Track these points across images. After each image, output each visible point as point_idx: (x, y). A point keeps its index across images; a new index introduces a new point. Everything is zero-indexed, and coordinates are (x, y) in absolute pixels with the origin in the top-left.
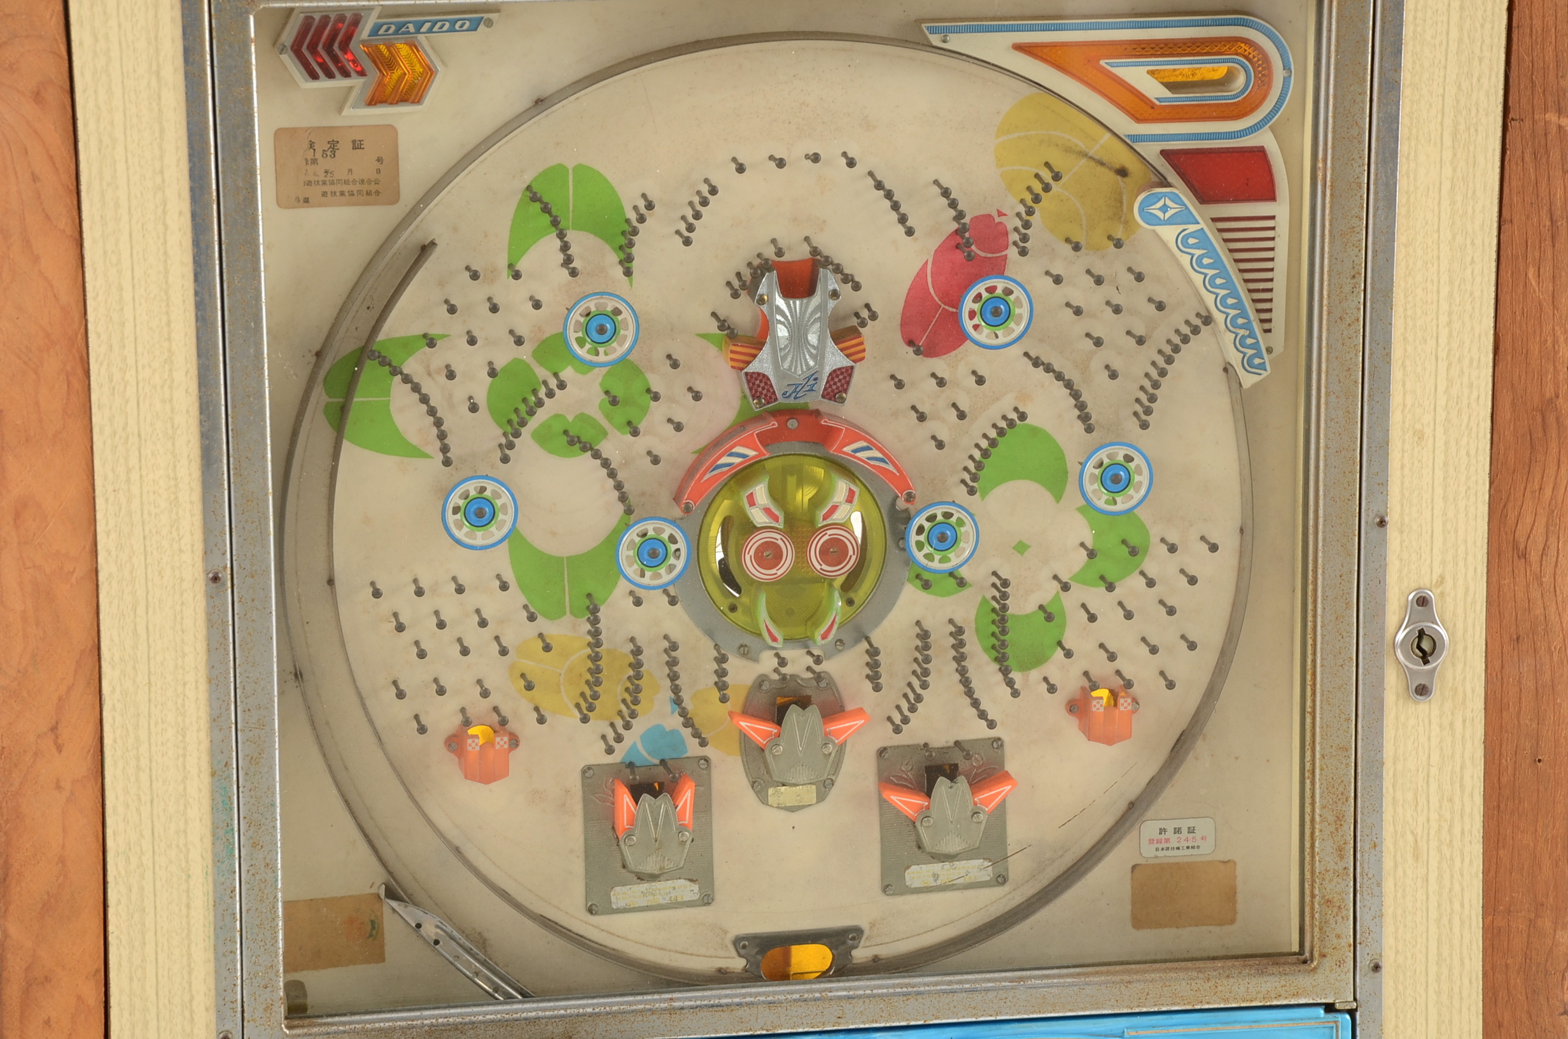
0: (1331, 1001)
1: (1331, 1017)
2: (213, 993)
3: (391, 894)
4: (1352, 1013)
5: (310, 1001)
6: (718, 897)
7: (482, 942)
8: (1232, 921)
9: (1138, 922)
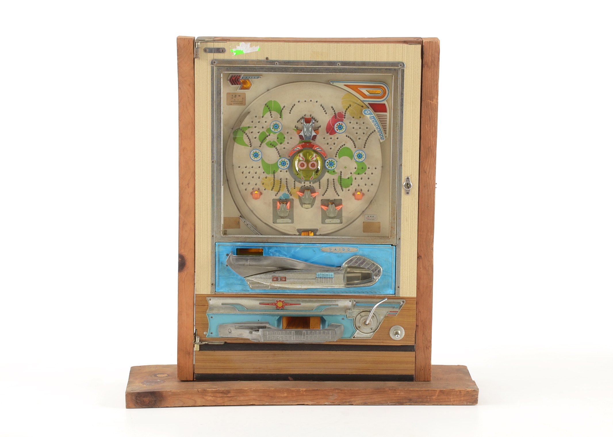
0: (393, 244)
1: (392, 246)
2: (211, 229)
3: (241, 216)
4: (396, 246)
5: (227, 233)
6: (295, 222)
8: (379, 232)
9: (364, 231)
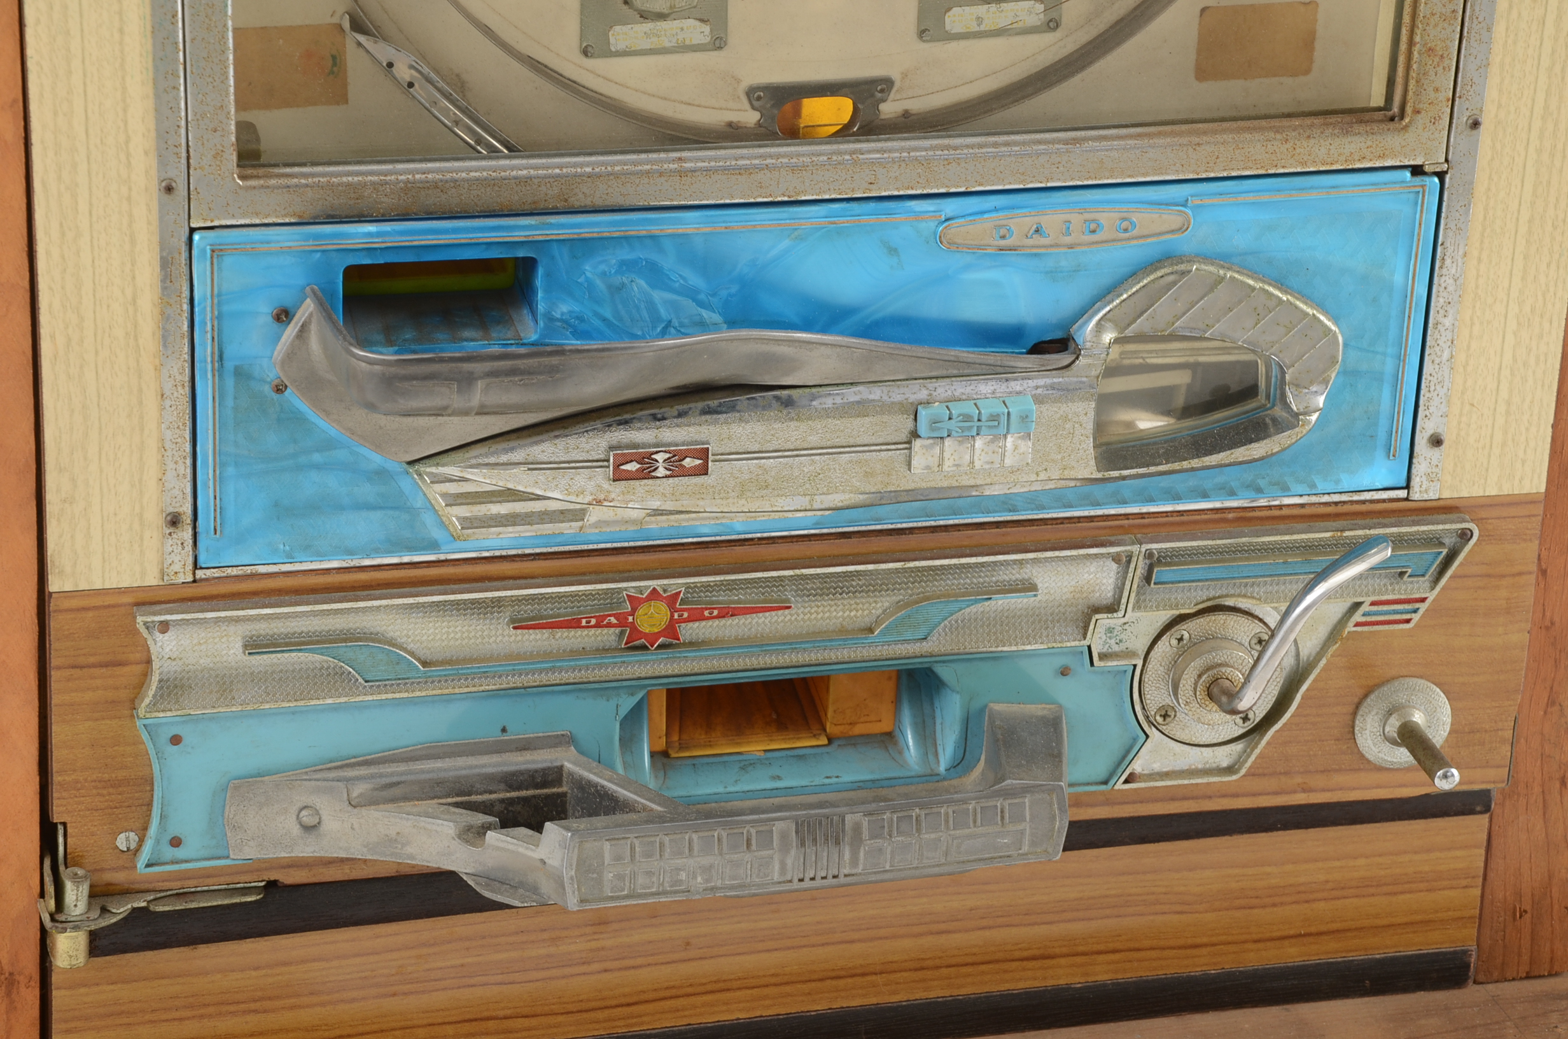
0: (1418, 162)
1: (1418, 180)
2: (153, 134)
3: (358, 26)
4: (1441, 175)
5: (264, 146)
6: (733, 39)
7: (461, 85)
8: (1307, 71)
9: (1202, 74)
